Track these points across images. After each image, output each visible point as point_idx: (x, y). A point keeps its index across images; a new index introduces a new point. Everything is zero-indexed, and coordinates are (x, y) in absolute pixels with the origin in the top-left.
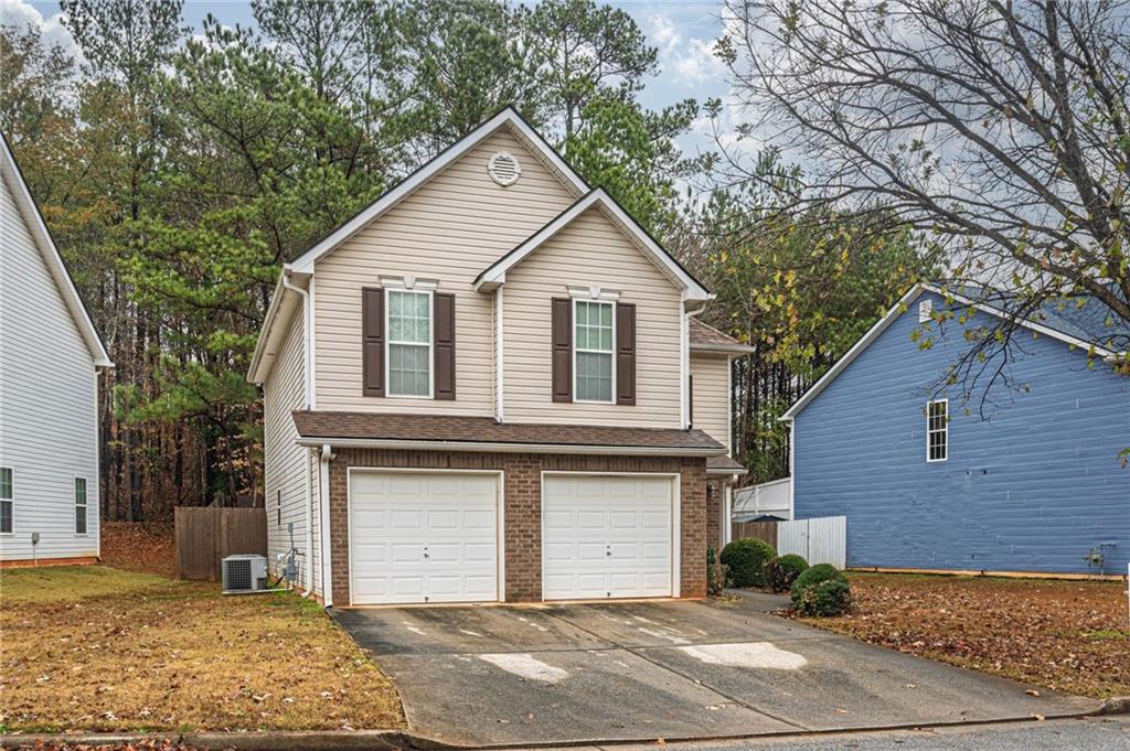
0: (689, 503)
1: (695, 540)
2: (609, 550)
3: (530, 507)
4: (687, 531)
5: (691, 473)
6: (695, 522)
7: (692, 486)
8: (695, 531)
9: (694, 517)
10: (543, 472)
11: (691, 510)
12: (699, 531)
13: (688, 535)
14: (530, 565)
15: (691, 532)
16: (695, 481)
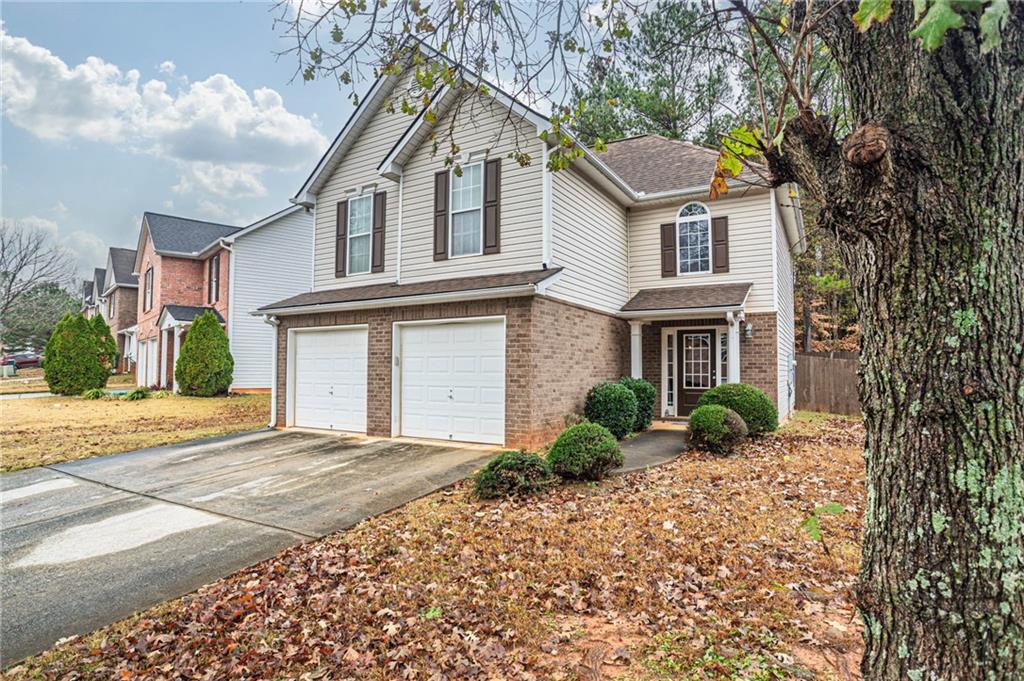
0: (514, 346)
1: (519, 386)
2: (451, 394)
3: (383, 354)
4: (511, 376)
5: (515, 314)
6: (519, 366)
7: (517, 328)
8: (519, 376)
9: (518, 361)
10: (394, 323)
11: (515, 354)
12: (524, 376)
13: (512, 381)
14: (382, 405)
15: (515, 378)
16: (519, 323)
